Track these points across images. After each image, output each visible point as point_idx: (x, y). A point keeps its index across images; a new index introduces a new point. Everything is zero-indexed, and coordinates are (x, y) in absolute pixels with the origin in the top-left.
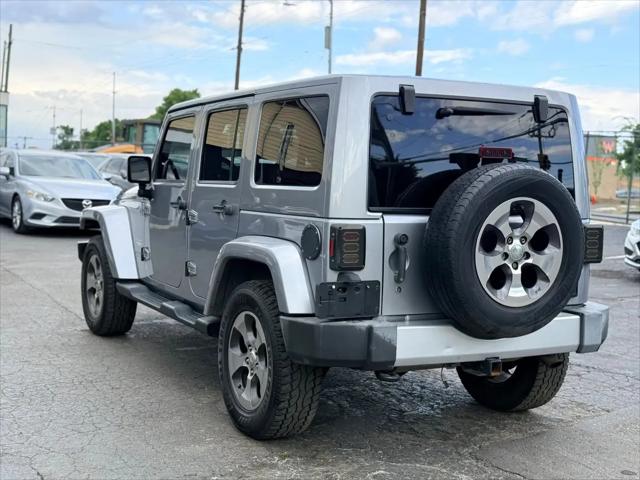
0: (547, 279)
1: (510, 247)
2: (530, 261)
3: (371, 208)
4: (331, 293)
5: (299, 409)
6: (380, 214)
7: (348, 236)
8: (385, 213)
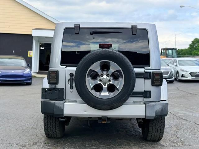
0: (118, 90)
1: (102, 78)
2: (111, 83)
3: (62, 65)
4: (46, 91)
5: (52, 128)
6: (65, 66)
7: (51, 73)
8: (67, 66)
